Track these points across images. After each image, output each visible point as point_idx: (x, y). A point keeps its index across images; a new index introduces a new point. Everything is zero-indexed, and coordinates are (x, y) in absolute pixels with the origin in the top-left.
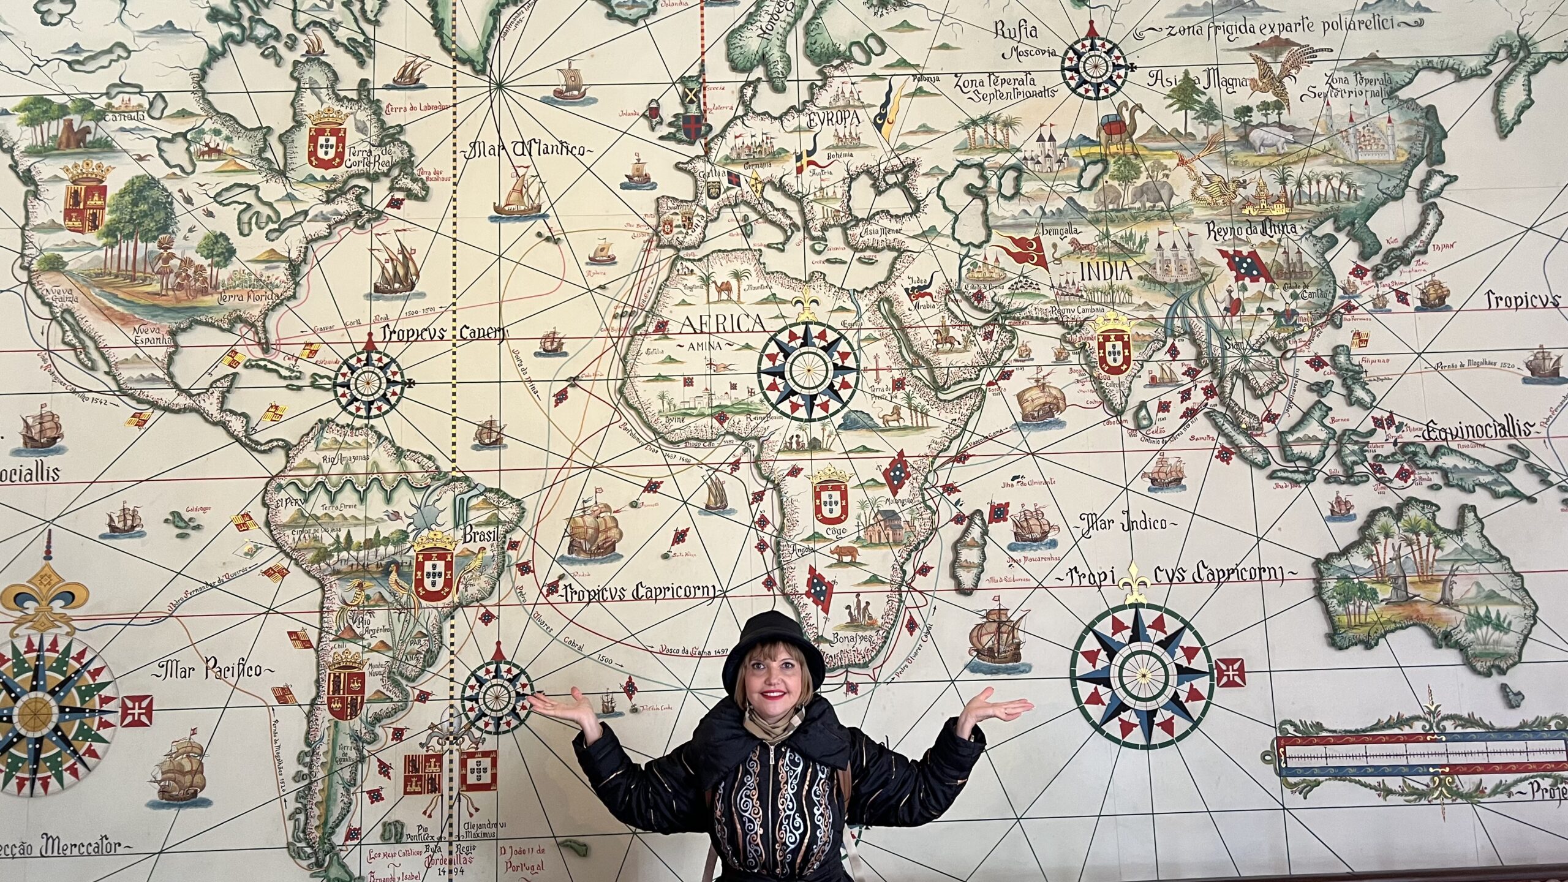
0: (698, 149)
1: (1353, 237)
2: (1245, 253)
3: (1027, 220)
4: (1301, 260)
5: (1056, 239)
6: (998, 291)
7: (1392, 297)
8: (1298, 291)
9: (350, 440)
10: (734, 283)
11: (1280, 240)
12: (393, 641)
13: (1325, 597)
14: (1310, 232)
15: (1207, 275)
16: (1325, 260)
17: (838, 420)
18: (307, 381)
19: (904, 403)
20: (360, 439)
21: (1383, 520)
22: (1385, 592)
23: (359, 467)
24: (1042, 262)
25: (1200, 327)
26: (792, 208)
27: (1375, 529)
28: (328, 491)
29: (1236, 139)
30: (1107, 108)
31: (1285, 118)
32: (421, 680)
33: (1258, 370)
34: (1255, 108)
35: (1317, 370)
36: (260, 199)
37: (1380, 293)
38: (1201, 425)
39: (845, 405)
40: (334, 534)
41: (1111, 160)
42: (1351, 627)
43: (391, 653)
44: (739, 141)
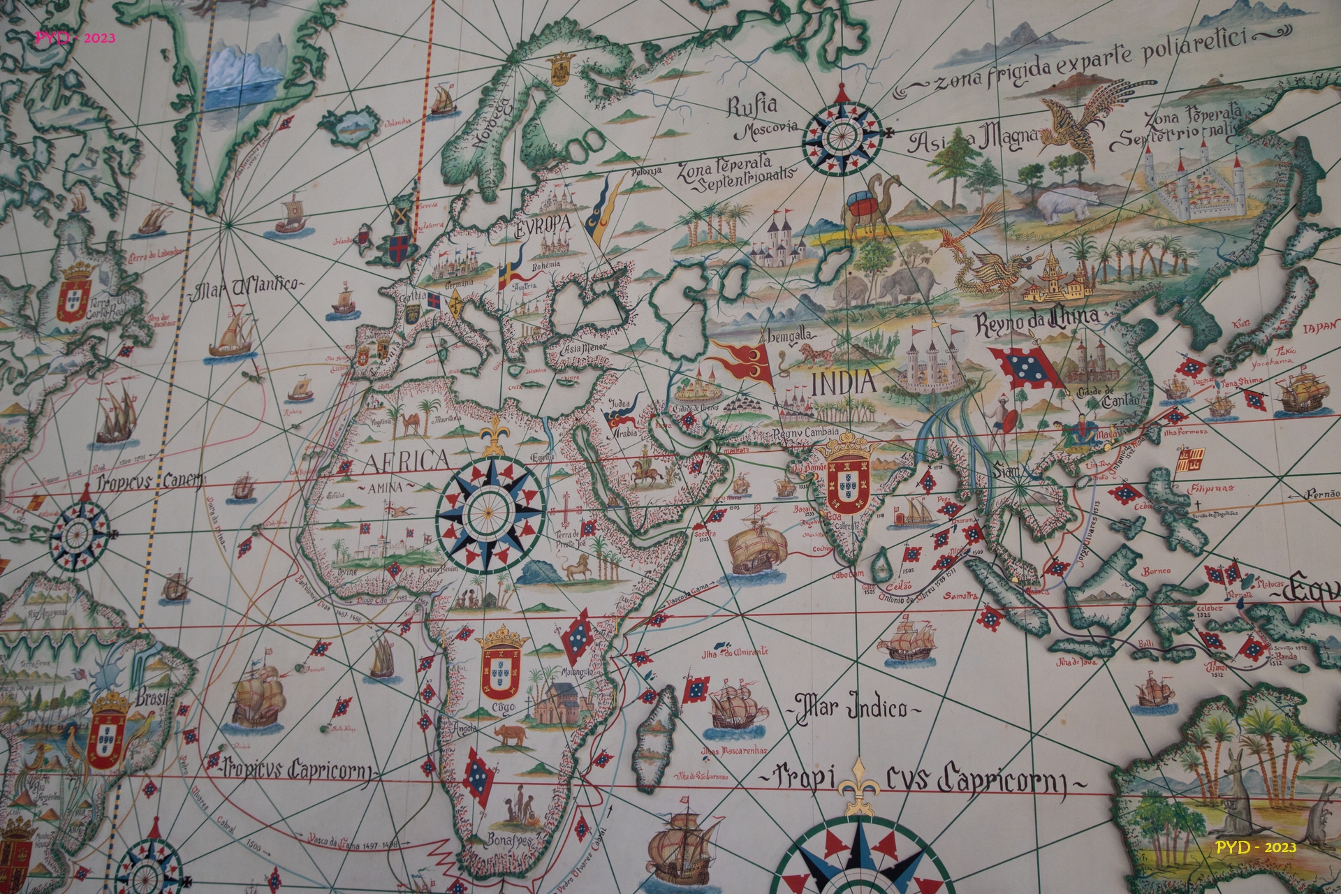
0: (404, 271)
1: (1182, 321)
2: (1026, 351)
3: (752, 325)
4: (1103, 357)
5: (784, 346)
6: (714, 413)
7: (1240, 401)
8: (1098, 397)
9: (54, 594)
10: (422, 415)
11: (1075, 332)
12: (62, 810)
13: (1123, 822)
14: (1118, 318)
15: (973, 382)
16: (1138, 354)
17: (517, 572)
18: (26, 535)
19: (593, 551)
20: (62, 593)
21: (1216, 714)
22: (1215, 819)
23: (58, 622)
24: (766, 376)
25: (962, 449)
26: (490, 326)
27: (1203, 727)
28: (28, 648)
29: (1020, 207)
30: (855, 185)
31: (1089, 174)
32: (82, 854)
33: (1038, 504)
34: (1047, 167)
35: (1125, 503)
36: (13, 354)
37: (1222, 395)
38: (960, 578)
39: (526, 554)
40: (27, 693)
41: (857, 247)
42: (1160, 869)
43: (57, 823)
44: (444, 259)
